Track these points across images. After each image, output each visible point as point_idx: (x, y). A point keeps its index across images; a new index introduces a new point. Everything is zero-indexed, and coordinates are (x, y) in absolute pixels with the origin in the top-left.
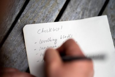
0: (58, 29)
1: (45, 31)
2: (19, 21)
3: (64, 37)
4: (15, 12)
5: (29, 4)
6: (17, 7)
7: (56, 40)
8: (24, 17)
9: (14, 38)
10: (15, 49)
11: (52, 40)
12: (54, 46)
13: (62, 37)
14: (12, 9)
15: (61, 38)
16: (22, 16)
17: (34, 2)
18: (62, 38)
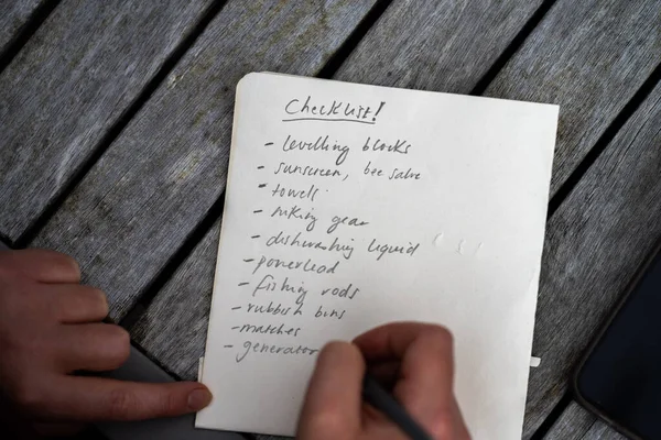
0: (363, 112)
1: (315, 108)
2: (172, 78)
3: (379, 145)
4: (162, 44)
5: (219, 18)
6: (175, 27)
7: (346, 150)
8: (191, 64)
9: (143, 142)
10: (140, 182)
11: (330, 148)
12: (332, 171)
13: (370, 145)
14: (155, 31)
15: (366, 148)
16: (184, 62)
17: (239, 14)
18: (371, 148)
